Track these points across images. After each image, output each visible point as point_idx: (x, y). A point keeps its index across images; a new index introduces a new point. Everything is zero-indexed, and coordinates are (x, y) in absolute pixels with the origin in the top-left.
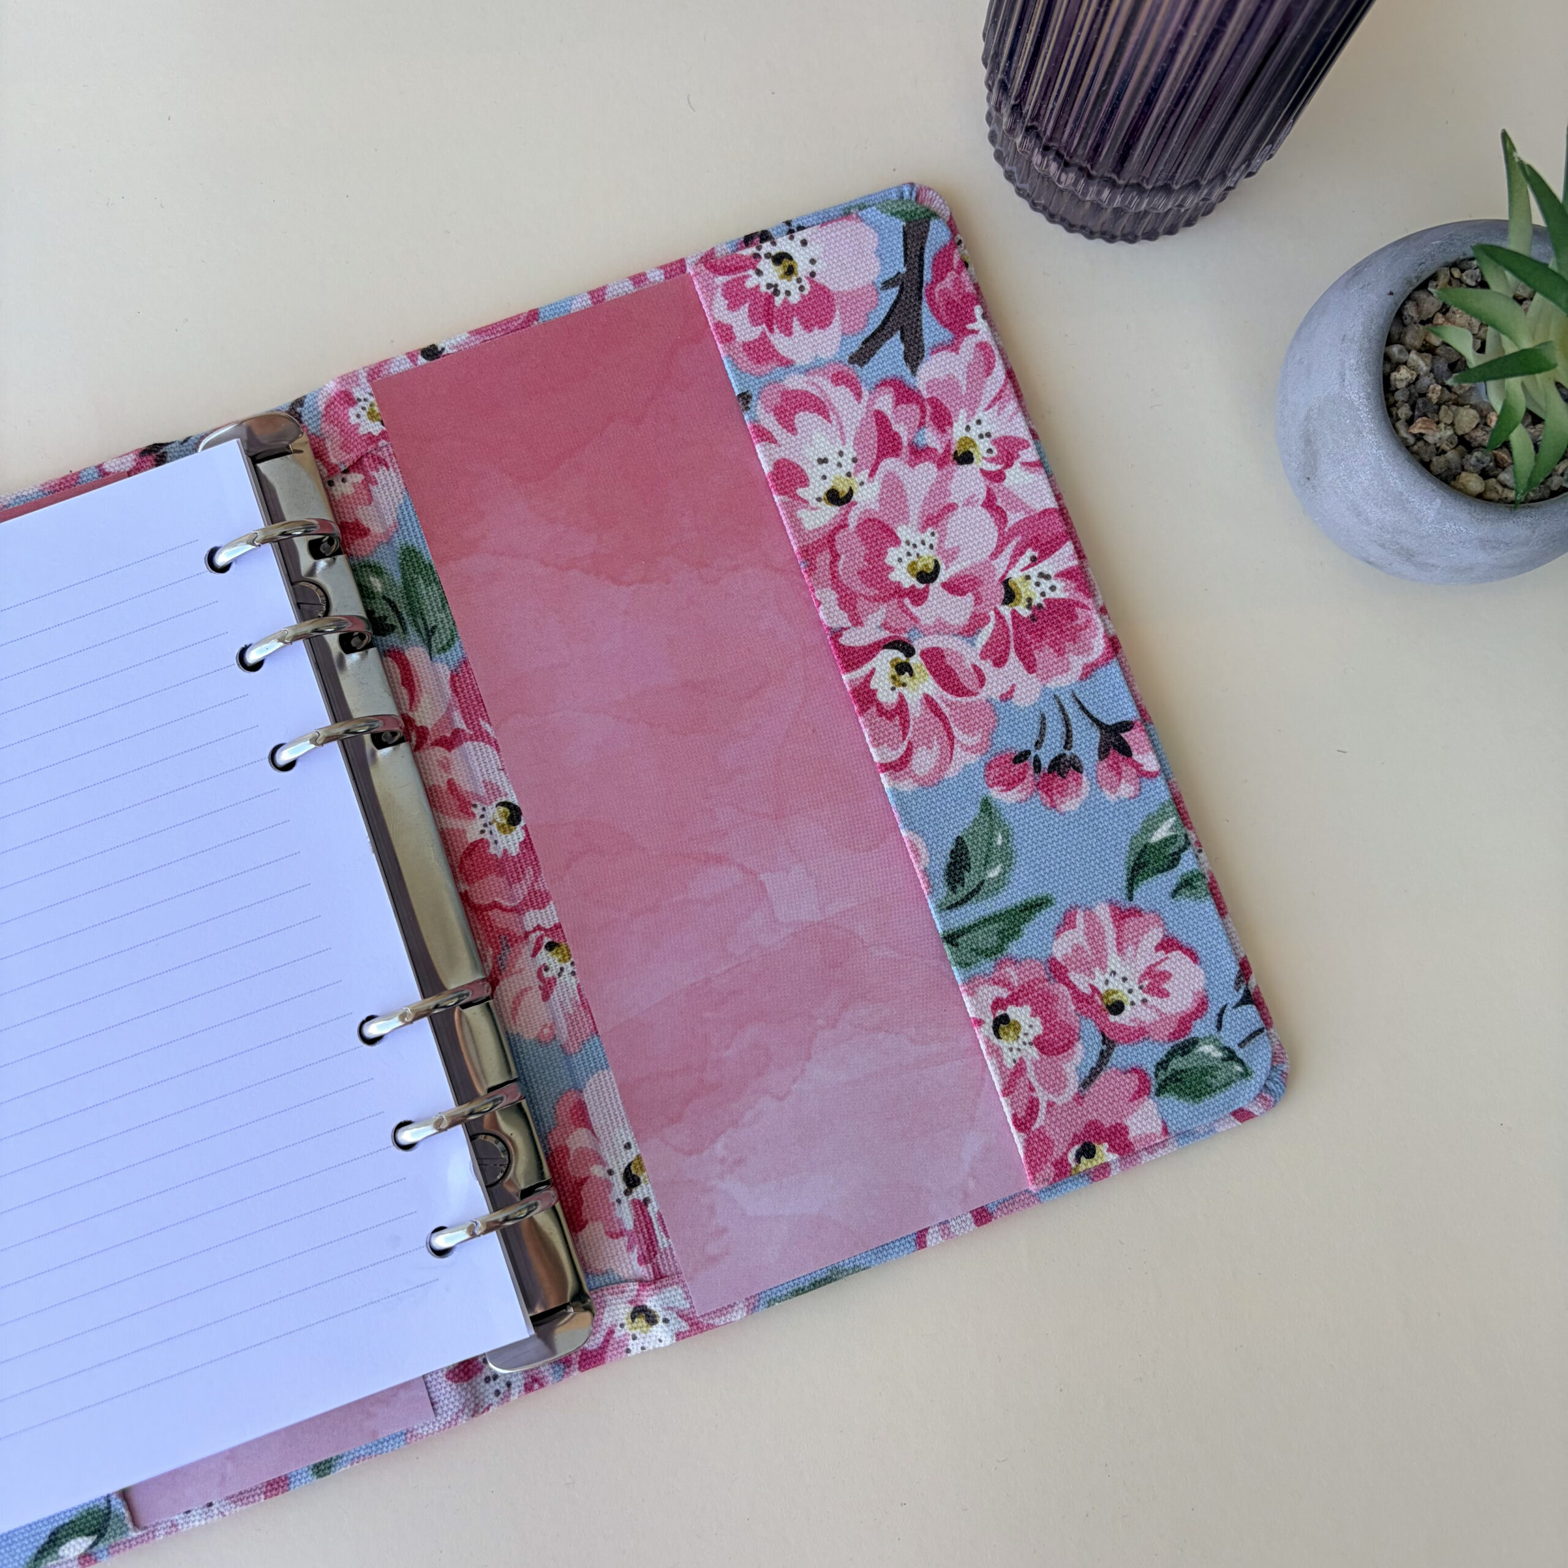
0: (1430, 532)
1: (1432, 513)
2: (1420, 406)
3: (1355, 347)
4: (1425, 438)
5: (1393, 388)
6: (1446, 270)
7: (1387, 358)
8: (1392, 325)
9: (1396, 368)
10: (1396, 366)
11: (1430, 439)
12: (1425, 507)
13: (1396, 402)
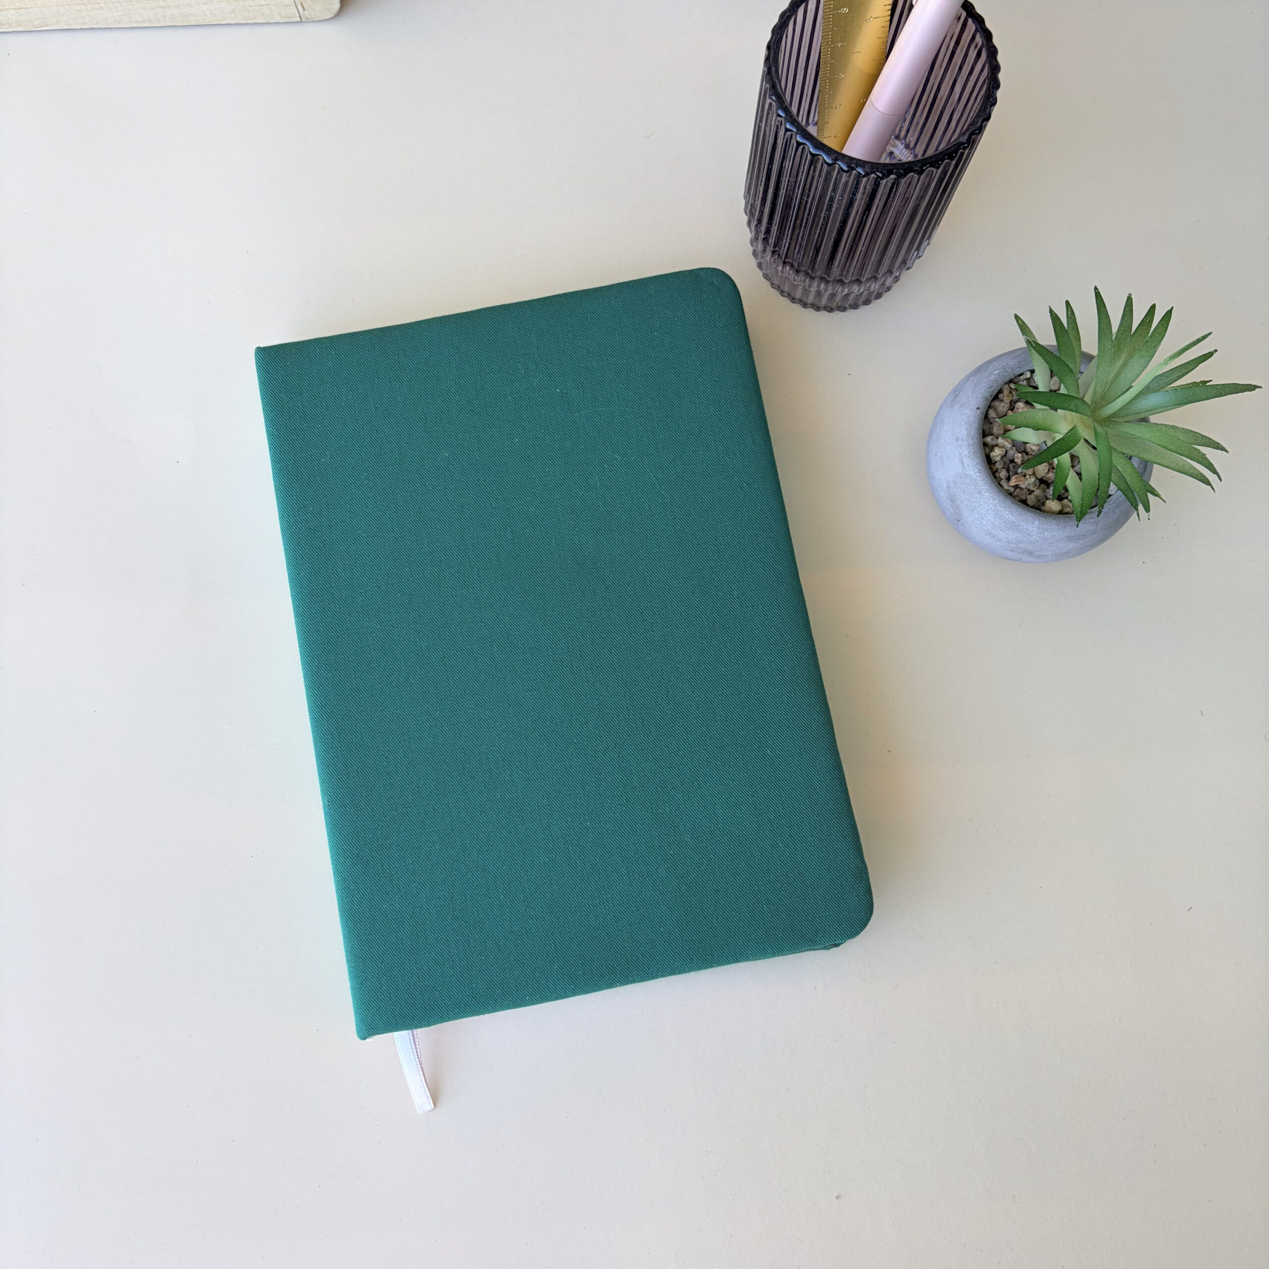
0: (1037, 539)
1: (1036, 530)
2: (1012, 469)
3: (966, 443)
4: (1020, 486)
5: (993, 462)
6: (1006, 387)
7: (985, 445)
8: (983, 425)
9: (992, 449)
10: (992, 448)
11: (1023, 486)
12: (1030, 527)
13: (998, 469)
